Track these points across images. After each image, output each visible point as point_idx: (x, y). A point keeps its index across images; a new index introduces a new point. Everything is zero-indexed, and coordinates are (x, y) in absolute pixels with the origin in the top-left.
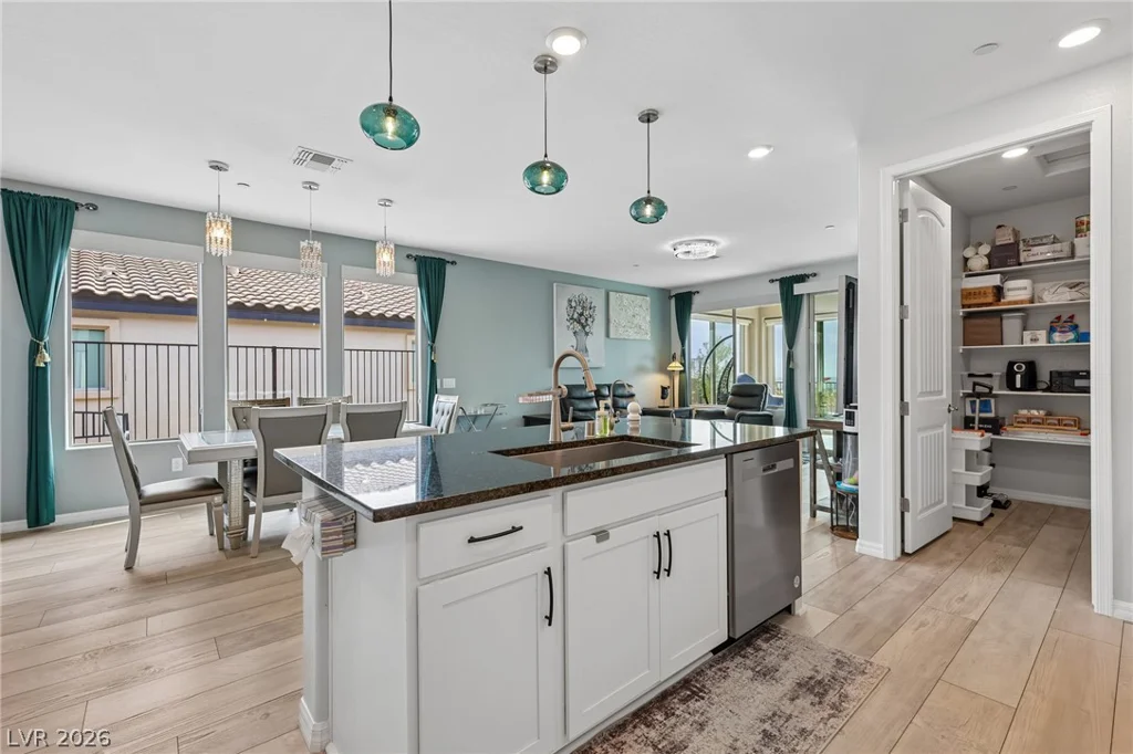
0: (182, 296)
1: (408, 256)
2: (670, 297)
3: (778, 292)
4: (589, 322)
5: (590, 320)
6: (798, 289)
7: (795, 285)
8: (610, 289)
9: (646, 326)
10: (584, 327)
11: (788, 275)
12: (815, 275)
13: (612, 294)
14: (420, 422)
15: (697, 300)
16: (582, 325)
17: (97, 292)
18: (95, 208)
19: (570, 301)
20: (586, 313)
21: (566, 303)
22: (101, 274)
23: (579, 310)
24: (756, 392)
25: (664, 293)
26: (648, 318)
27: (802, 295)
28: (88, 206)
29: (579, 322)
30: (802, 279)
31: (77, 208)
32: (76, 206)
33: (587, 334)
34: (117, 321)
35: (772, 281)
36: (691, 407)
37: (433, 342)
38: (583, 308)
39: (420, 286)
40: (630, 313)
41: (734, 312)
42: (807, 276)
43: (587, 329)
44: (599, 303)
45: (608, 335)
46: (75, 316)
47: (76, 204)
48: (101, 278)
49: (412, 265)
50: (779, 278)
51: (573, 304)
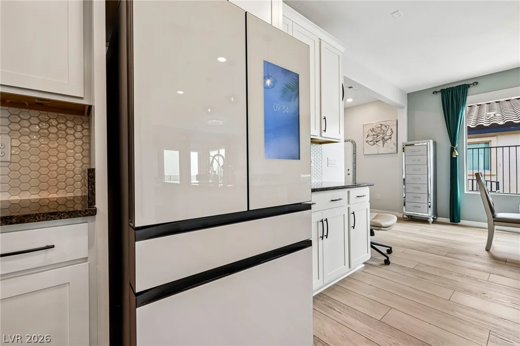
17: (485, 125)
18: (477, 83)
22: (488, 117)
28: (473, 84)
31: (469, 86)
34: (496, 137)
46: (469, 138)
48: (488, 118)
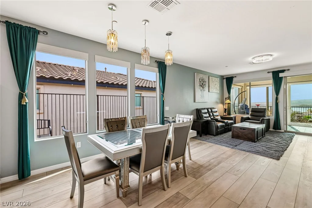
0: (65, 77)
1: (156, 61)
2: (224, 79)
3: (272, 76)
4: (205, 87)
5: (205, 86)
6: (281, 75)
7: (280, 74)
8: (210, 75)
9: (218, 88)
10: (203, 88)
11: (276, 70)
12: (289, 70)
13: (210, 77)
14: (158, 123)
15: (234, 79)
16: (203, 87)
18: (47, 34)
19: (200, 79)
20: (204, 83)
21: (198, 80)
23: (202, 83)
24: (263, 111)
25: (222, 77)
26: (219, 85)
27: (283, 77)
28: (44, 32)
29: (202, 87)
30: (283, 71)
31: (39, 33)
32: (39, 32)
33: (204, 90)
34: (43, 86)
35: (269, 72)
36: (232, 116)
37: (163, 93)
38: (203, 82)
39: (159, 72)
40: (215, 84)
41: (250, 83)
42: (285, 70)
43: (204, 89)
44: (207, 80)
45: (209, 92)
47: (39, 31)
48: (37, 71)
49: (156, 65)
50: (272, 71)
51: (201, 80)
